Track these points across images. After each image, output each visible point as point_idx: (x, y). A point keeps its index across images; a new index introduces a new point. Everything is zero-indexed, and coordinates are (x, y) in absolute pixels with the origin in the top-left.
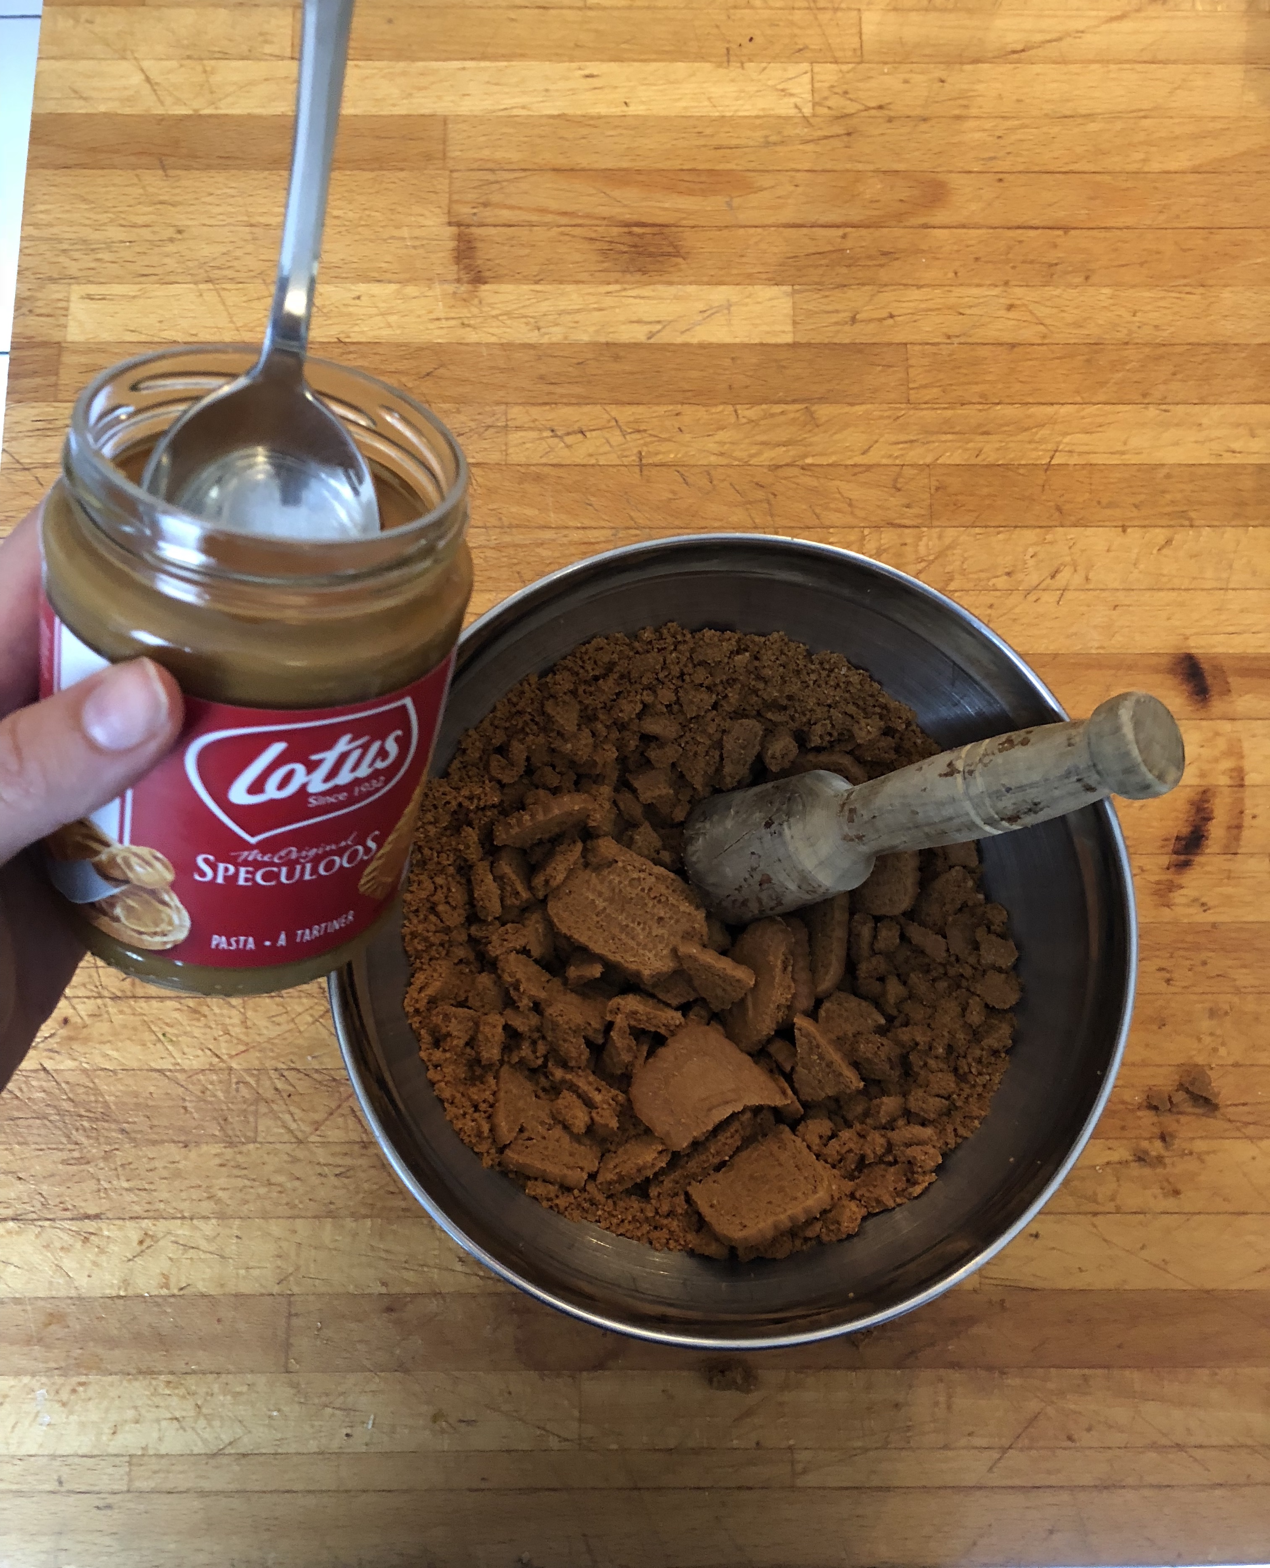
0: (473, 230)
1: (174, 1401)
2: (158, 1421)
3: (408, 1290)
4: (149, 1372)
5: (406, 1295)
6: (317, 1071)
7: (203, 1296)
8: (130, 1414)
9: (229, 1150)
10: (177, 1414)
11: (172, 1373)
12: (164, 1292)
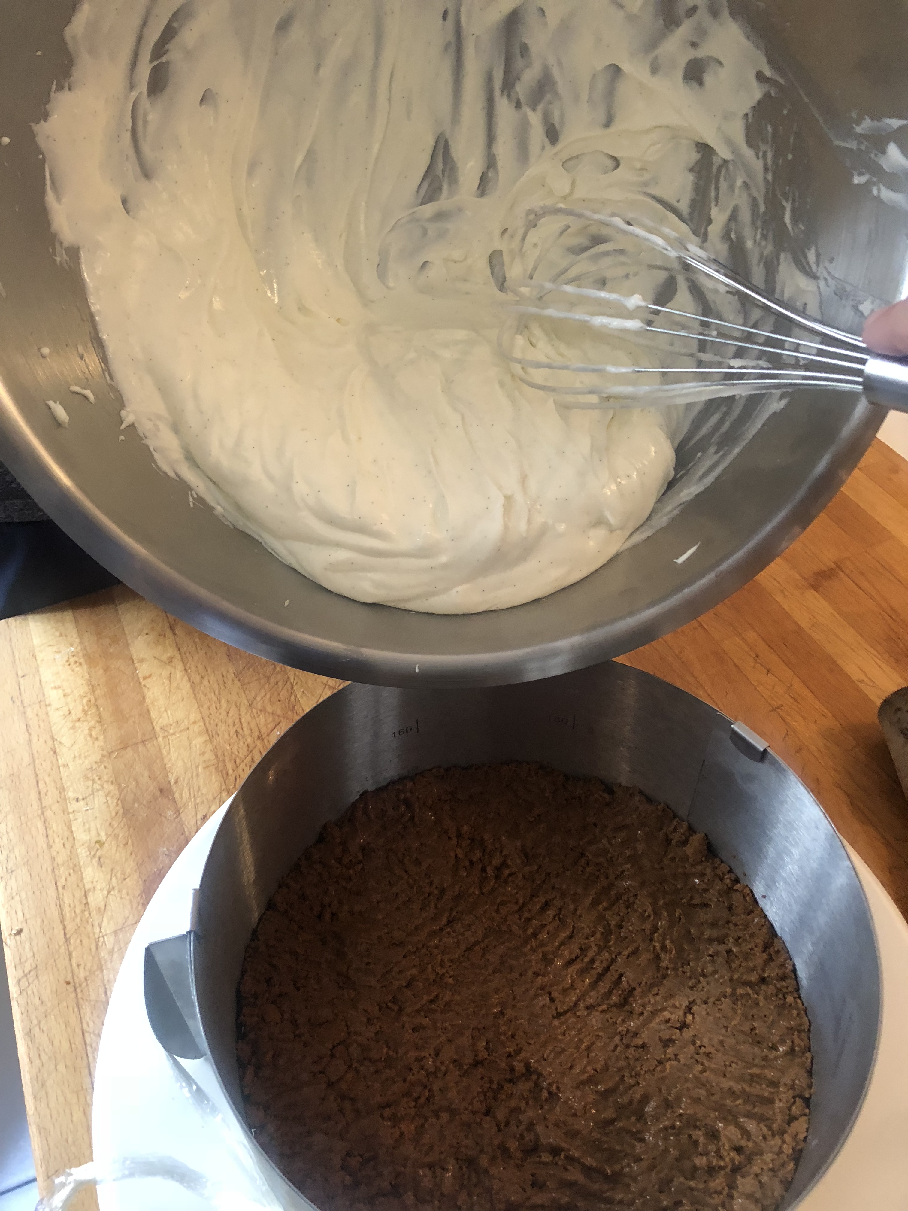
0: (842, 574)
1: (80, 708)
2: (67, 704)
3: (177, 795)
4: (93, 689)
5: (173, 795)
6: (296, 697)
7: (144, 698)
8: (68, 691)
9: (233, 675)
10: (73, 712)
11: (96, 700)
12: (141, 680)
